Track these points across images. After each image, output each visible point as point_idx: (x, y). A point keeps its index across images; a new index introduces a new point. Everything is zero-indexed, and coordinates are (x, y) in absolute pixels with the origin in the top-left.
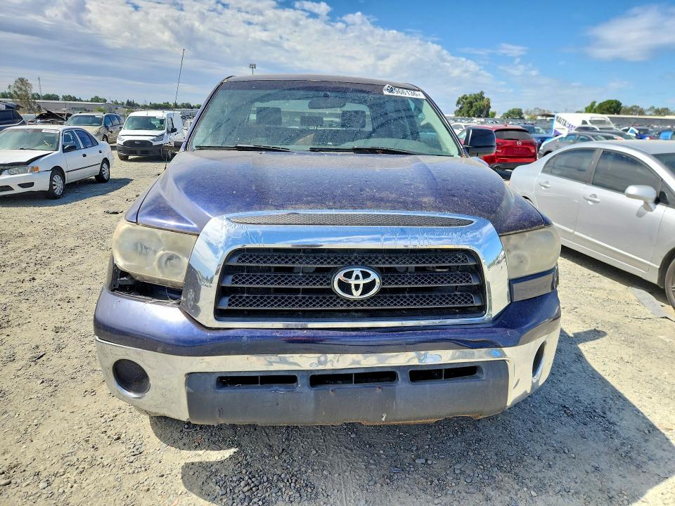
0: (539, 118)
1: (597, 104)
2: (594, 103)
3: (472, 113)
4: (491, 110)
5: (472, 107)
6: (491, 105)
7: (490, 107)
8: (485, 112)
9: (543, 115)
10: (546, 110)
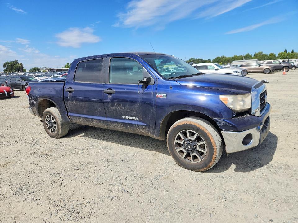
0: (47, 71)
1: (69, 64)
2: (68, 64)
3: (14, 71)
4: (24, 69)
5: (13, 68)
6: (23, 66)
7: (23, 67)
8: (21, 70)
9: (49, 70)
10: (48, 67)
